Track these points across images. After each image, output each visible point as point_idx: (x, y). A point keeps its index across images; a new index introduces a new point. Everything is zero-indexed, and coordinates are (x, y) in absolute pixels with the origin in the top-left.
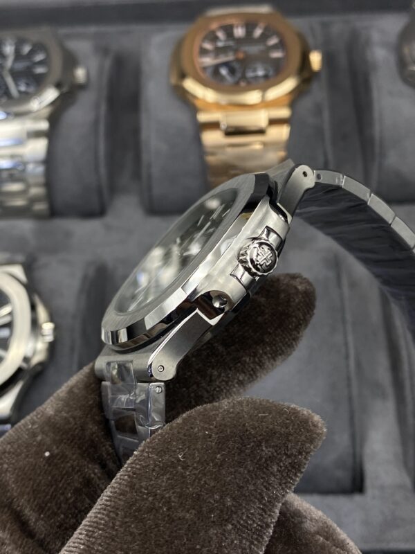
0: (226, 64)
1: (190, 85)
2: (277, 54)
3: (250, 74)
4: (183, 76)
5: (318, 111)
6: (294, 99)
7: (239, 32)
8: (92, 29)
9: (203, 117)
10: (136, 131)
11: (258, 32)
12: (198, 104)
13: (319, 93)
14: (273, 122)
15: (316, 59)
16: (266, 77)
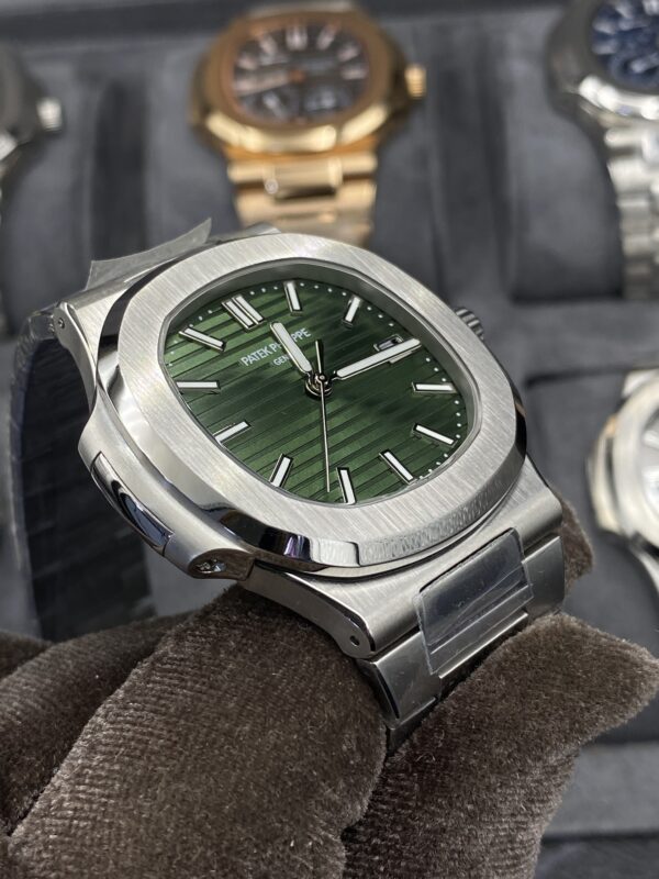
0: (276, 91)
1: (220, 125)
2: (354, 73)
3: (312, 105)
4: (206, 111)
5: (422, 159)
6: (382, 141)
7: (297, 40)
8: (80, 47)
9: (239, 174)
10: (138, 201)
11: (326, 40)
12: (231, 153)
13: (422, 132)
14: (350, 178)
15: (415, 79)
16: (338, 108)
